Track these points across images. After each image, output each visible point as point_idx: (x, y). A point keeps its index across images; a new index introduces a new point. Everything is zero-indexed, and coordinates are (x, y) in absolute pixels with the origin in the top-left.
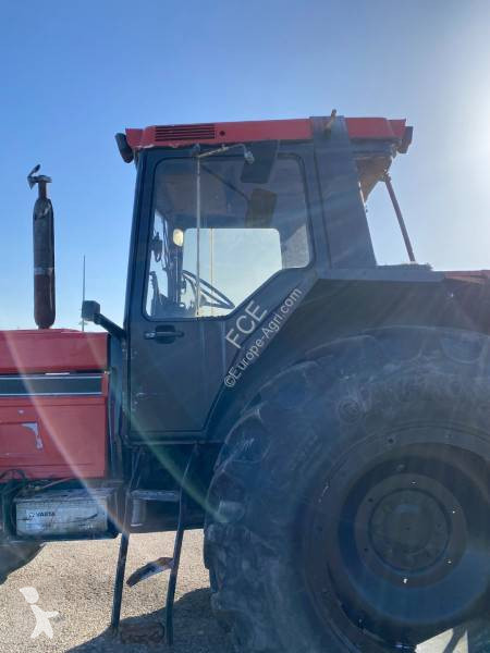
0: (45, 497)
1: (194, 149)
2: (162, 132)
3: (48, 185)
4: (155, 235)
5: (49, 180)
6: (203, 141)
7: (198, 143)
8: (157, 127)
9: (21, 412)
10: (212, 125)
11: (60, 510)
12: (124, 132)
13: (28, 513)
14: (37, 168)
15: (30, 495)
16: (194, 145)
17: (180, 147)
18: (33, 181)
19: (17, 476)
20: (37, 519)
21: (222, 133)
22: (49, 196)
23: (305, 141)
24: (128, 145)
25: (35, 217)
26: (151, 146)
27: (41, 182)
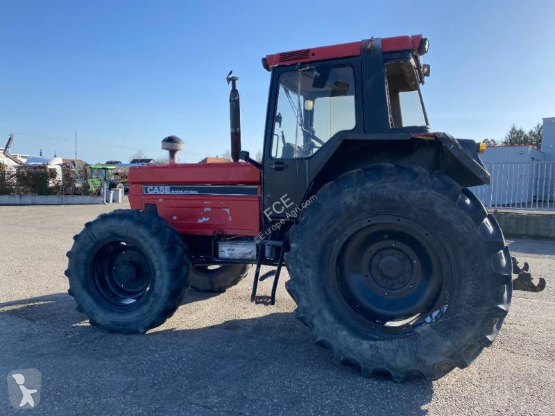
0: (230, 242)
1: (297, 66)
2: (283, 56)
3: (237, 81)
4: (277, 114)
5: (237, 79)
6: (303, 61)
7: (299, 62)
8: (281, 54)
9: (222, 203)
10: (309, 50)
11: (237, 248)
12: (265, 57)
13: (223, 249)
14: (231, 72)
15: (225, 241)
16: (297, 63)
17: (291, 65)
18: (229, 80)
19: (220, 233)
20: (227, 252)
21: (313, 54)
22: (237, 88)
23: (357, 56)
24: (266, 63)
25: (230, 101)
26: (277, 65)
27: (233, 80)
